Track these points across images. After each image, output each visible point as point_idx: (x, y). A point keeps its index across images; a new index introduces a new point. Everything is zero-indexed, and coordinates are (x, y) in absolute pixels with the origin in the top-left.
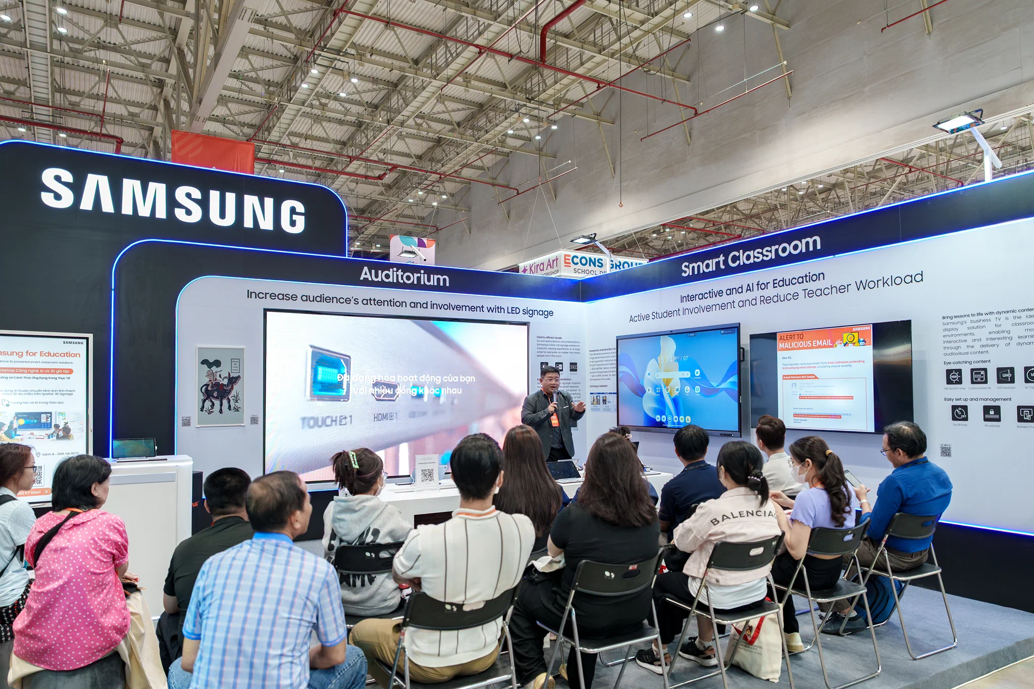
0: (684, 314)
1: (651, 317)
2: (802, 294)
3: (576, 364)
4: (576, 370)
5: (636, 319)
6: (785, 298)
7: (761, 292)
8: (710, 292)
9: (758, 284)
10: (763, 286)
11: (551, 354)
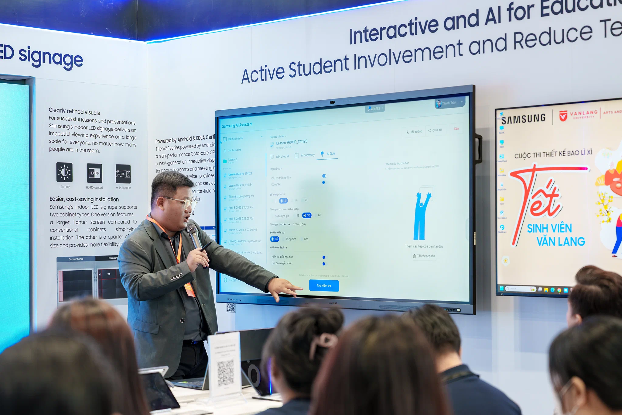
0: (357, 66)
1: (288, 72)
2: (598, 29)
3: (128, 167)
4: (128, 181)
5: (255, 76)
6: (566, 37)
7: (516, 25)
8: (411, 24)
9: (510, 9)
10: (520, 13)
11: (78, 146)
